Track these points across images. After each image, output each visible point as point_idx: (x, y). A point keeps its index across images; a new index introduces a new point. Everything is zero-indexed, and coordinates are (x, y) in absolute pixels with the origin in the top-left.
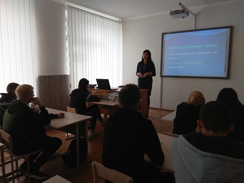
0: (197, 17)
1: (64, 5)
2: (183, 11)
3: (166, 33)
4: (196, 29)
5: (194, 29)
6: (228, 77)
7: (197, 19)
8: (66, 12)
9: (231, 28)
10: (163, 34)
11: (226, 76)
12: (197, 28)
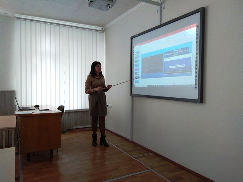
0: (163, 6)
3: (135, 36)
5: (159, 24)
7: (162, 9)
10: (132, 38)
12: (163, 22)
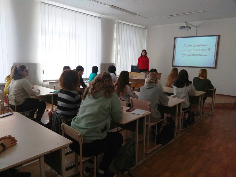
0: (198, 28)
1: (114, 21)
2: (187, 27)
3: (177, 38)
4: (197, 36)
5: (196, 36)
6: (215, 68)
8: (115, 25)
9: (219, 36)
10: (175, 38)
11: (214, 67)
